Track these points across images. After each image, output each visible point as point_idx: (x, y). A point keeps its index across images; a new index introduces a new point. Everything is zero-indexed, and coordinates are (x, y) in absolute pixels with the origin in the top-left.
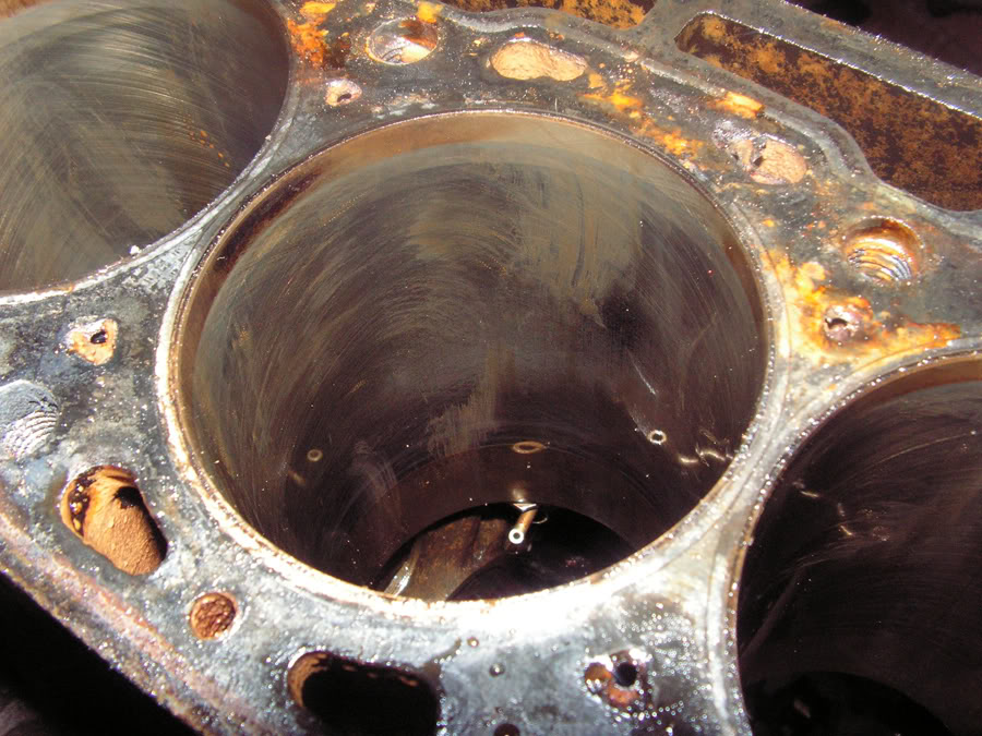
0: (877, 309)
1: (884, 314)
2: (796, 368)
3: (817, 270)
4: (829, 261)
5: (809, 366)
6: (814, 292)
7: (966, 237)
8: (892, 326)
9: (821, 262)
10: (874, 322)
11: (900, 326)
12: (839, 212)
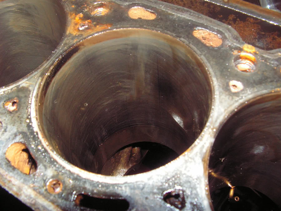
0: (93, 22)
1: (95, 23)
2: (70, 36)
3: (81, 15)
4: (85, 13)
5: (72, 36)
6: (79, 20)
7: (121, 4)
8: (95, 26)
9: (83, 13)
10: (92, 25)
11: (98, 25)
12: (91, 2)
